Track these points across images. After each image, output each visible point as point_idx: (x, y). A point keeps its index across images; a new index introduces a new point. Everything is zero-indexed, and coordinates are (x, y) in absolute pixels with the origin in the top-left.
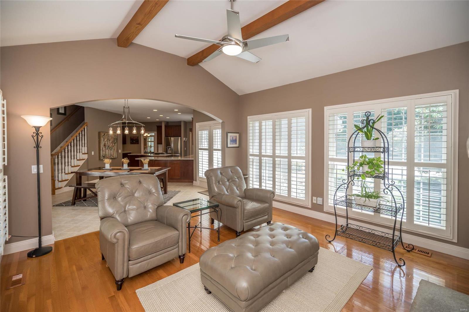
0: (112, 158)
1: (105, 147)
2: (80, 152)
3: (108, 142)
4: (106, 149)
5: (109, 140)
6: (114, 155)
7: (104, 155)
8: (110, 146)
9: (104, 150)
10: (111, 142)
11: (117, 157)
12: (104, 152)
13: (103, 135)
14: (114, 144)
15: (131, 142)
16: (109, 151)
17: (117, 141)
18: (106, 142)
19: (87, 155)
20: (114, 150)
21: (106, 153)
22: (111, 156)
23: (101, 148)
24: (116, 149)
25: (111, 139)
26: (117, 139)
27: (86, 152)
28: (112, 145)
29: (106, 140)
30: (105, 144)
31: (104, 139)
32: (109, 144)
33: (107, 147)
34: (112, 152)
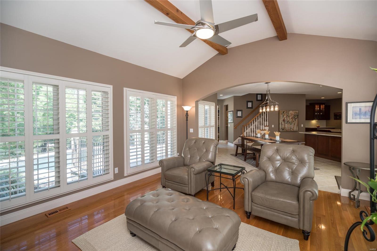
0: (292, 130)
1: (284, 122)
2: (262, 125)
3: (288, 118)
4: (286, 123)
5: (289, 117)
6: (294, 128)
7: (283, 128)
8: (290, 121)
9: (283, 124)
10: (290, 118)
11: (297, 130)
12: (283, 126)
13: (282, 112)
14: (294, 120)
15: (334, 118)
16: (288, 125)
17: (297, 117)
18: (286, 118)
19: (268, 127)
20: (294, 124)
21: (286, 126)
22: (290, 129)
23: (280, 123)
24: (296, 124)
25: (290, 116)
26: (298, 116)
27: (268, 125)
28: (292, 120)
29: (285, 116)
30: (284, 119)
31: (283, 115)
32: (288, 119)
33: (286, 122)
34: (292, 126)
